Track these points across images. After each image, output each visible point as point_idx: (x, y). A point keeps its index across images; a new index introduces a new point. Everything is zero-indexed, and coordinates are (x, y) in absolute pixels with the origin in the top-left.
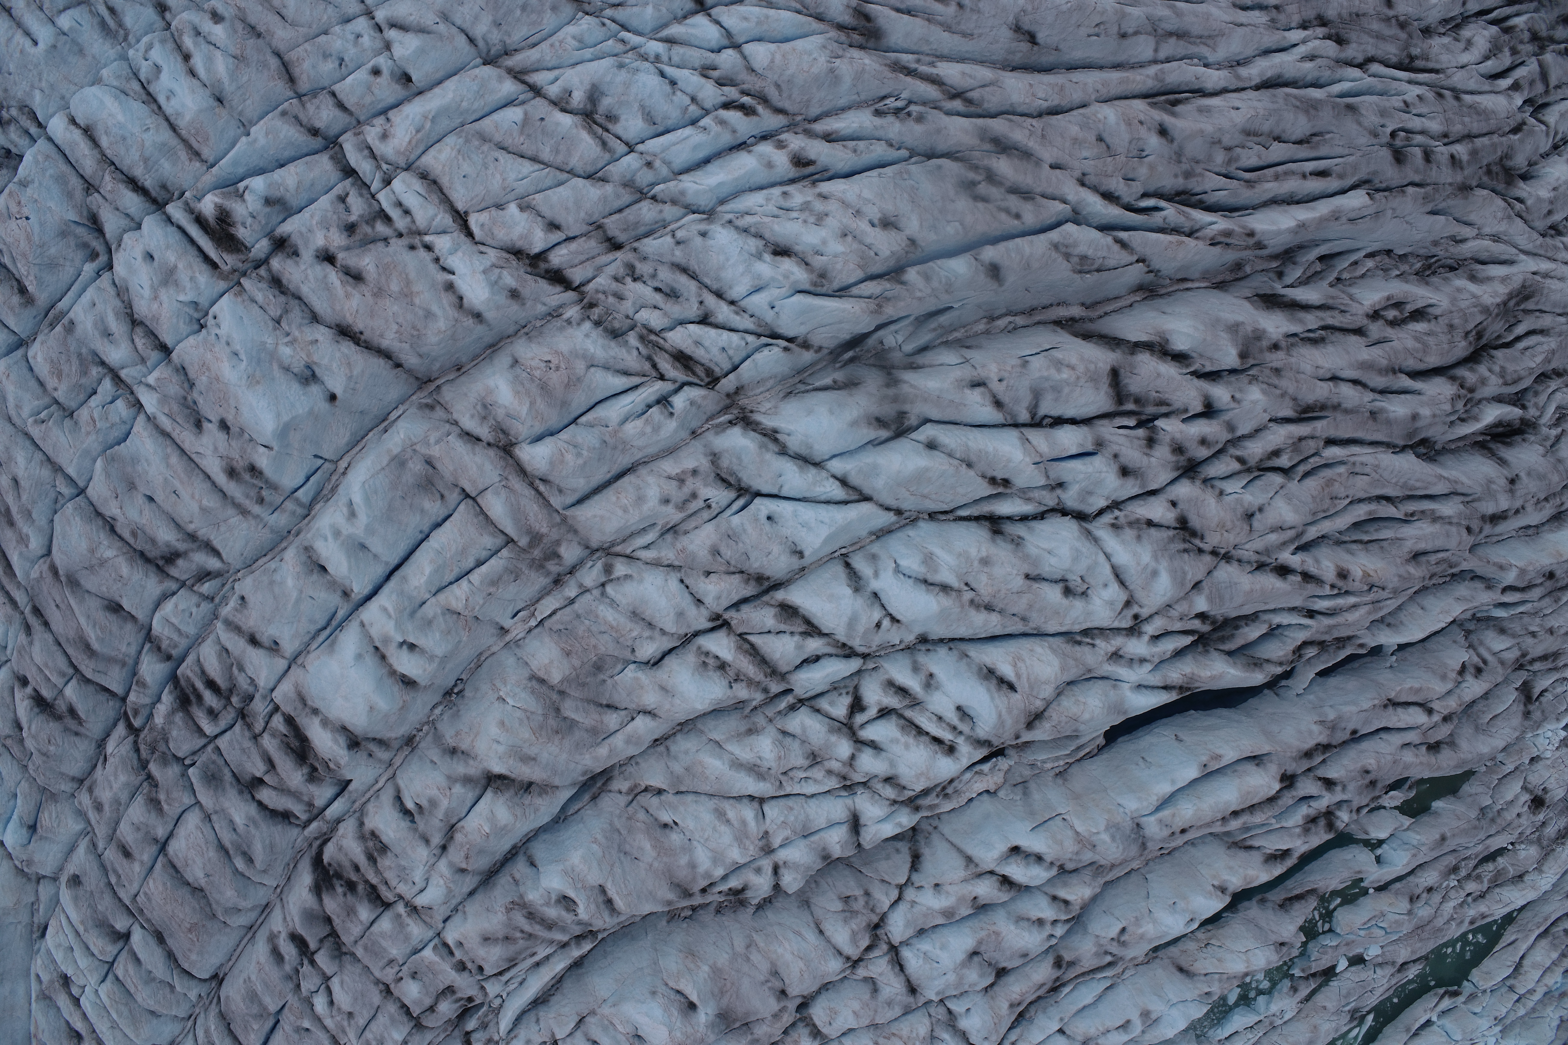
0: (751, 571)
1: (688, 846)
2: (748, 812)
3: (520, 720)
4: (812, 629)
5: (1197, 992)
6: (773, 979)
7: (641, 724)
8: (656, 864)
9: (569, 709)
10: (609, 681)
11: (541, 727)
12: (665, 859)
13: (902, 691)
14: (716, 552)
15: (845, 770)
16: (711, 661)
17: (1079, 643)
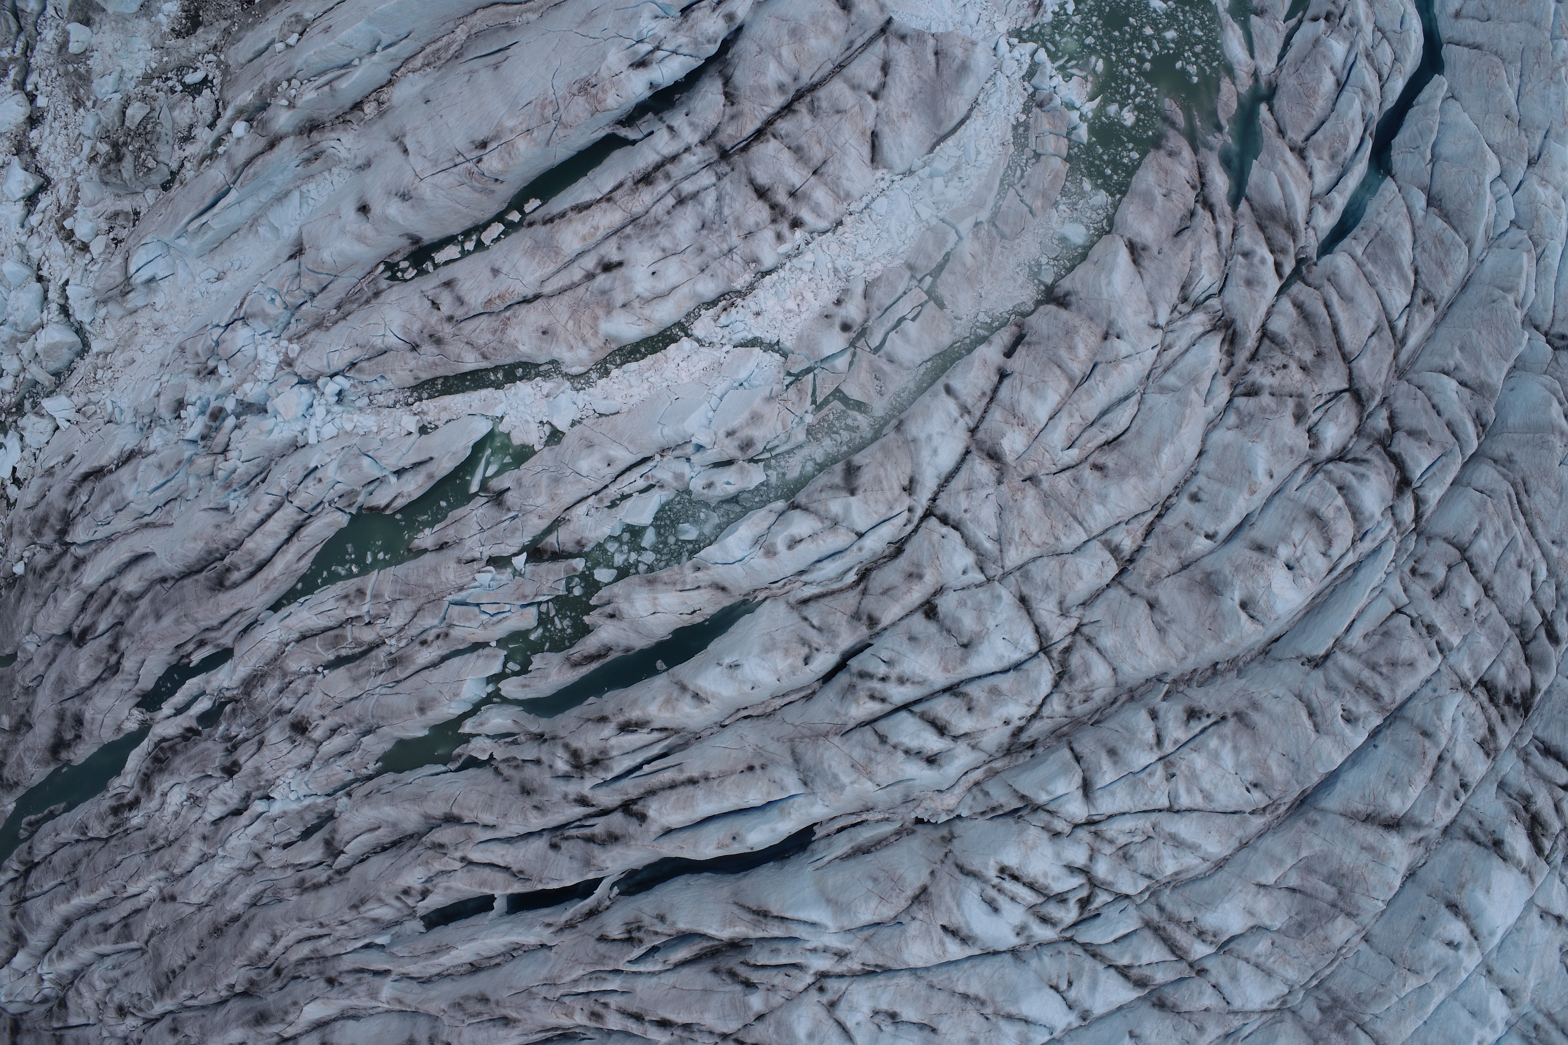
0: (1171, 1015)
1: (1239, 767)
2: (1185, 801)
3: (1374, 888)
4: (1124, 972)
5: (711, 572)
6: (1164, 625)
7: (1270, 878)
8: (1267, 750)
9: (1330, 892)
10: (1293, 914)
11: (1358, 882)
12: (1259, 755)
13: (1045, 920)
14: (1200, 1029)
15: (1098, 844)
16: (1210, 938)
17: (877, 966)
